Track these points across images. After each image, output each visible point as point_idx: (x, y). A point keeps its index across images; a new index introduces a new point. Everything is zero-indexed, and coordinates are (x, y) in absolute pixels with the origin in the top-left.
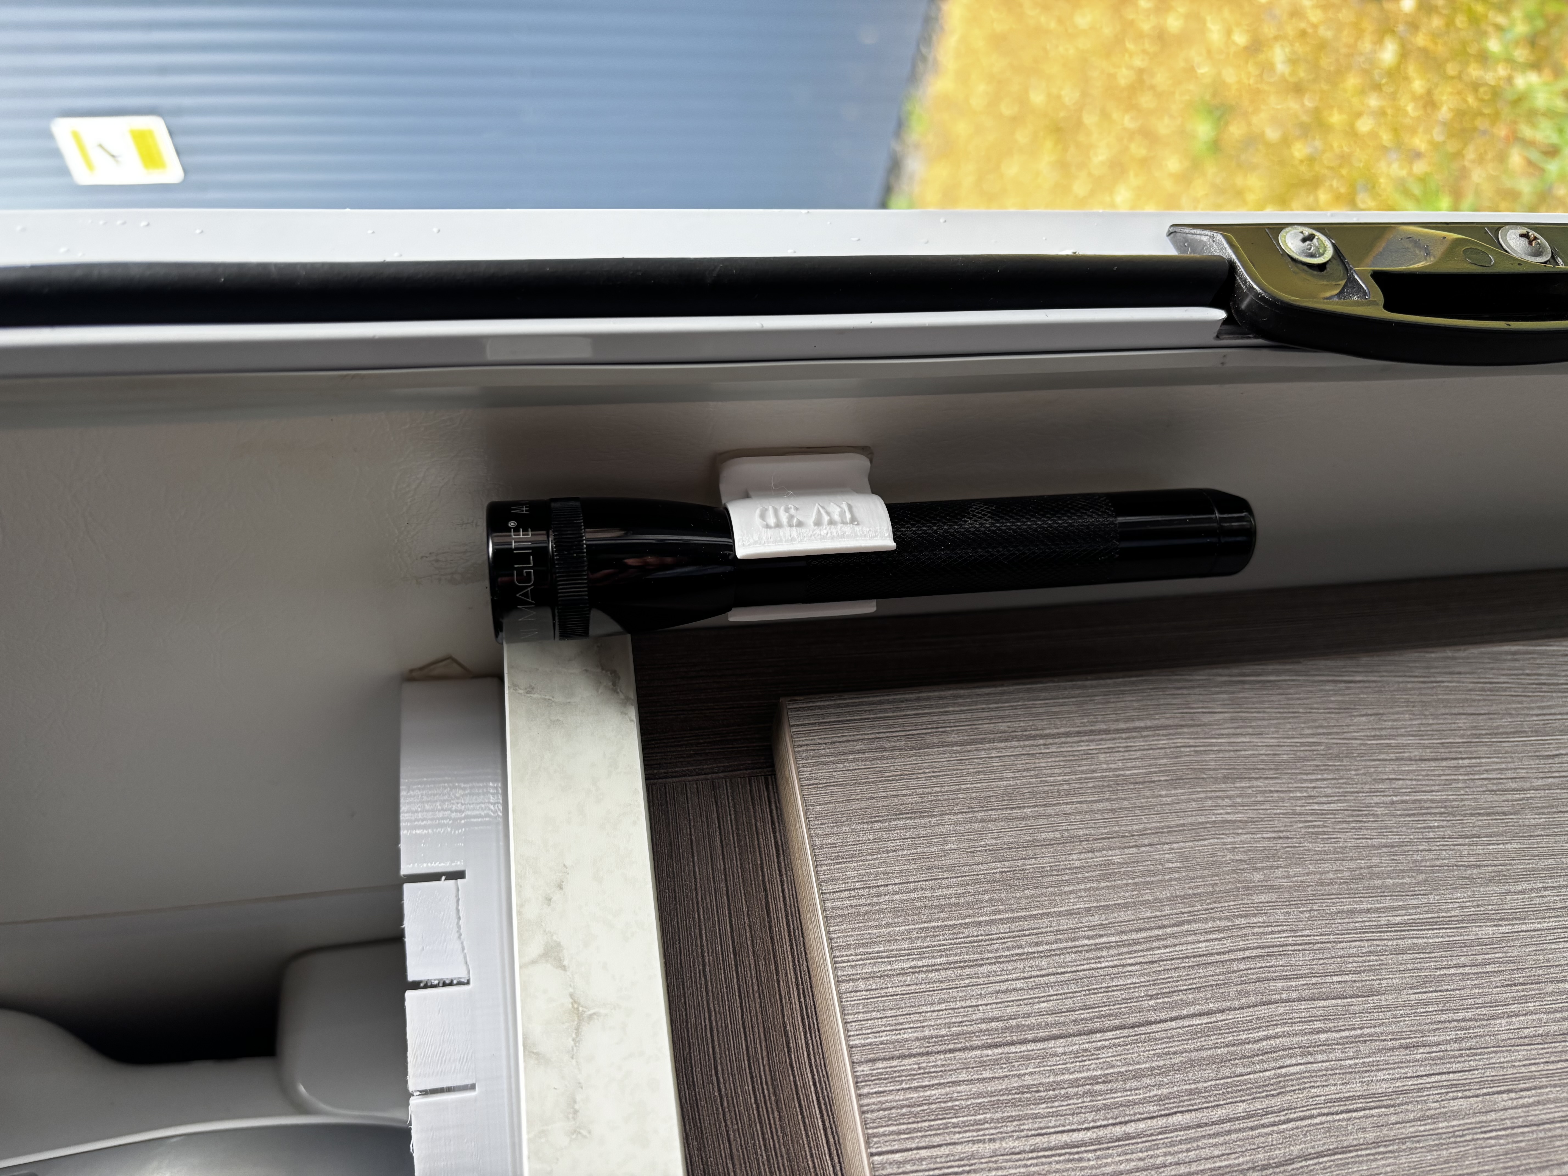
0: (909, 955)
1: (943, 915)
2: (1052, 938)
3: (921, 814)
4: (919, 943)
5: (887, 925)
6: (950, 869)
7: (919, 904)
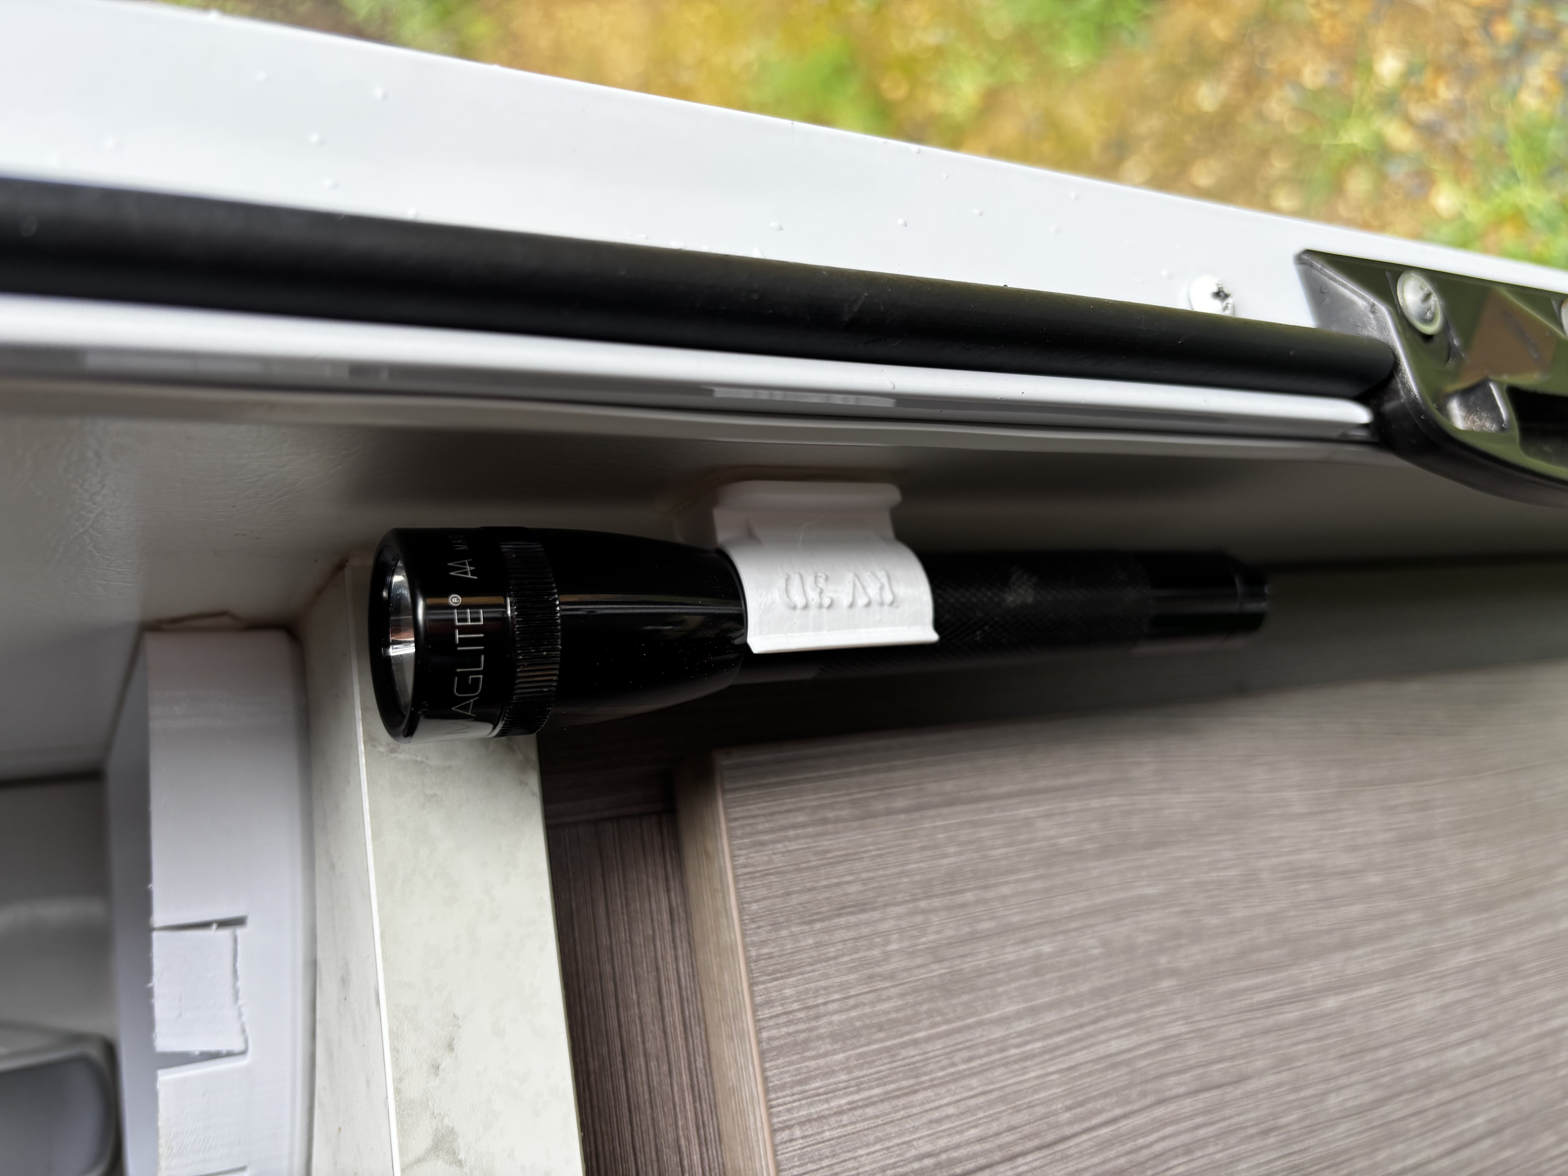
0: (846, 1088)
1: (881, 1035)
2: (982, 1051)
3: (862, 907)
4: (857, 1073)
5: (825, 1055)
6: (891, 976)
7: (858, 1024)
